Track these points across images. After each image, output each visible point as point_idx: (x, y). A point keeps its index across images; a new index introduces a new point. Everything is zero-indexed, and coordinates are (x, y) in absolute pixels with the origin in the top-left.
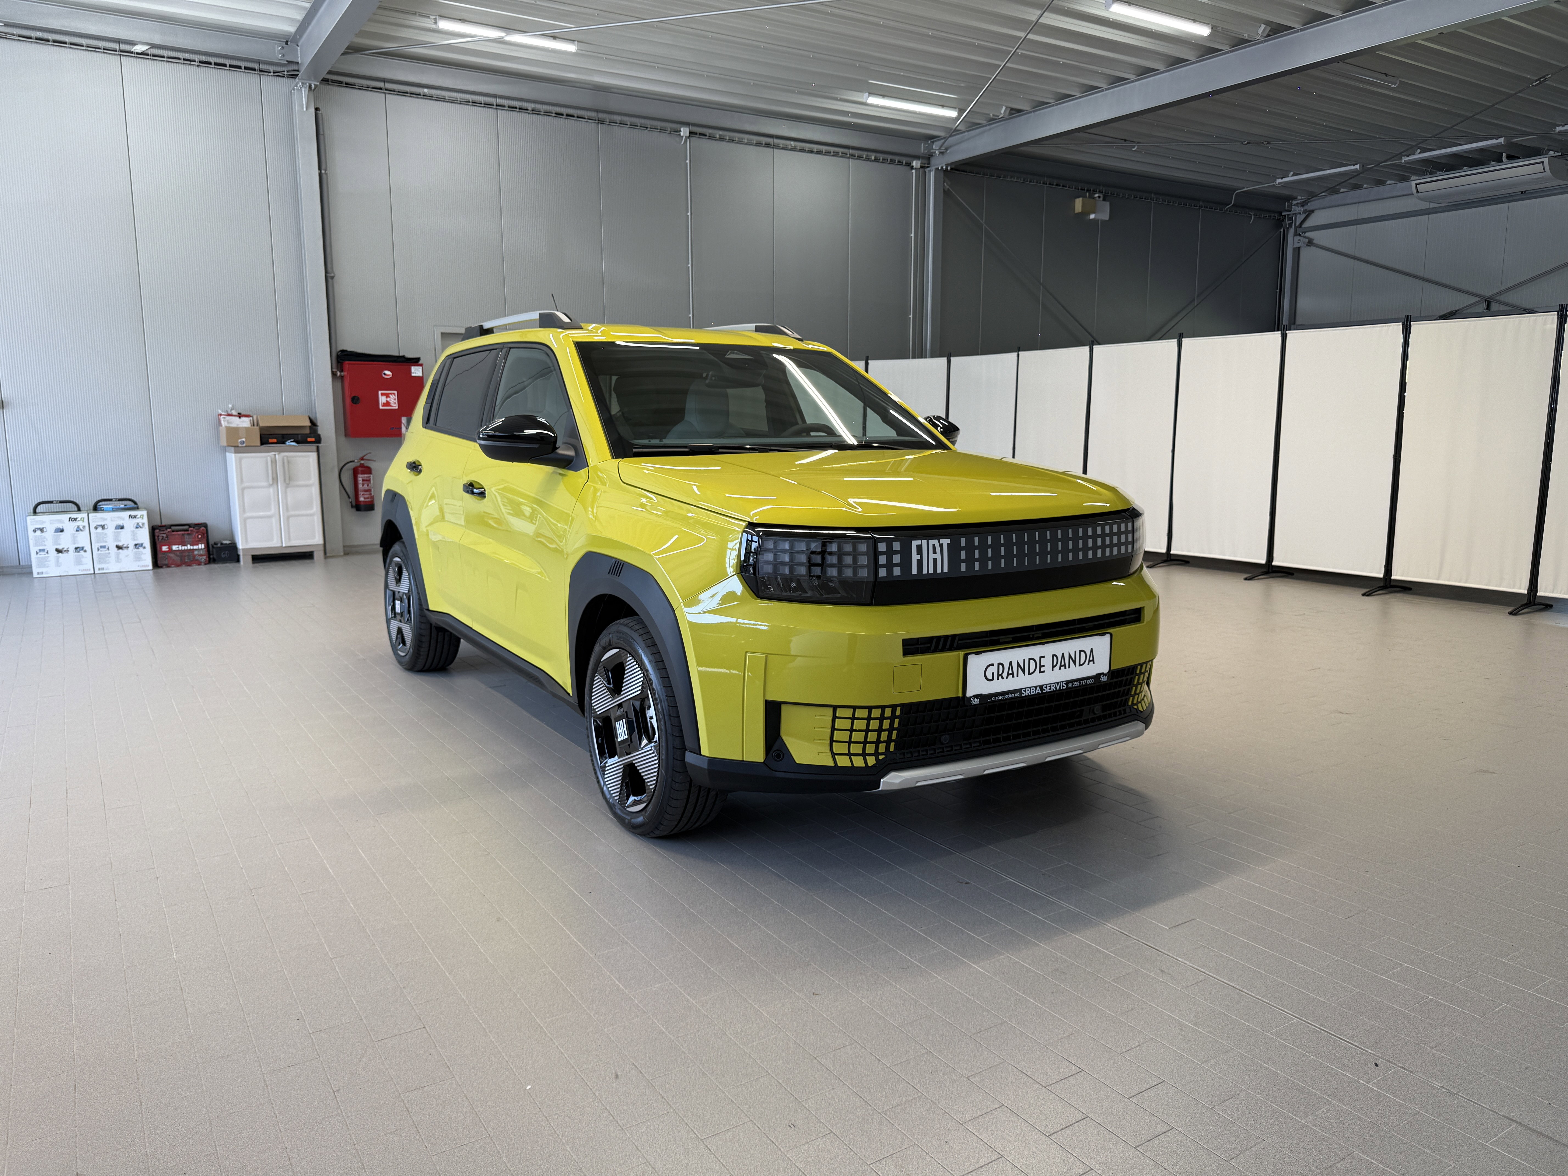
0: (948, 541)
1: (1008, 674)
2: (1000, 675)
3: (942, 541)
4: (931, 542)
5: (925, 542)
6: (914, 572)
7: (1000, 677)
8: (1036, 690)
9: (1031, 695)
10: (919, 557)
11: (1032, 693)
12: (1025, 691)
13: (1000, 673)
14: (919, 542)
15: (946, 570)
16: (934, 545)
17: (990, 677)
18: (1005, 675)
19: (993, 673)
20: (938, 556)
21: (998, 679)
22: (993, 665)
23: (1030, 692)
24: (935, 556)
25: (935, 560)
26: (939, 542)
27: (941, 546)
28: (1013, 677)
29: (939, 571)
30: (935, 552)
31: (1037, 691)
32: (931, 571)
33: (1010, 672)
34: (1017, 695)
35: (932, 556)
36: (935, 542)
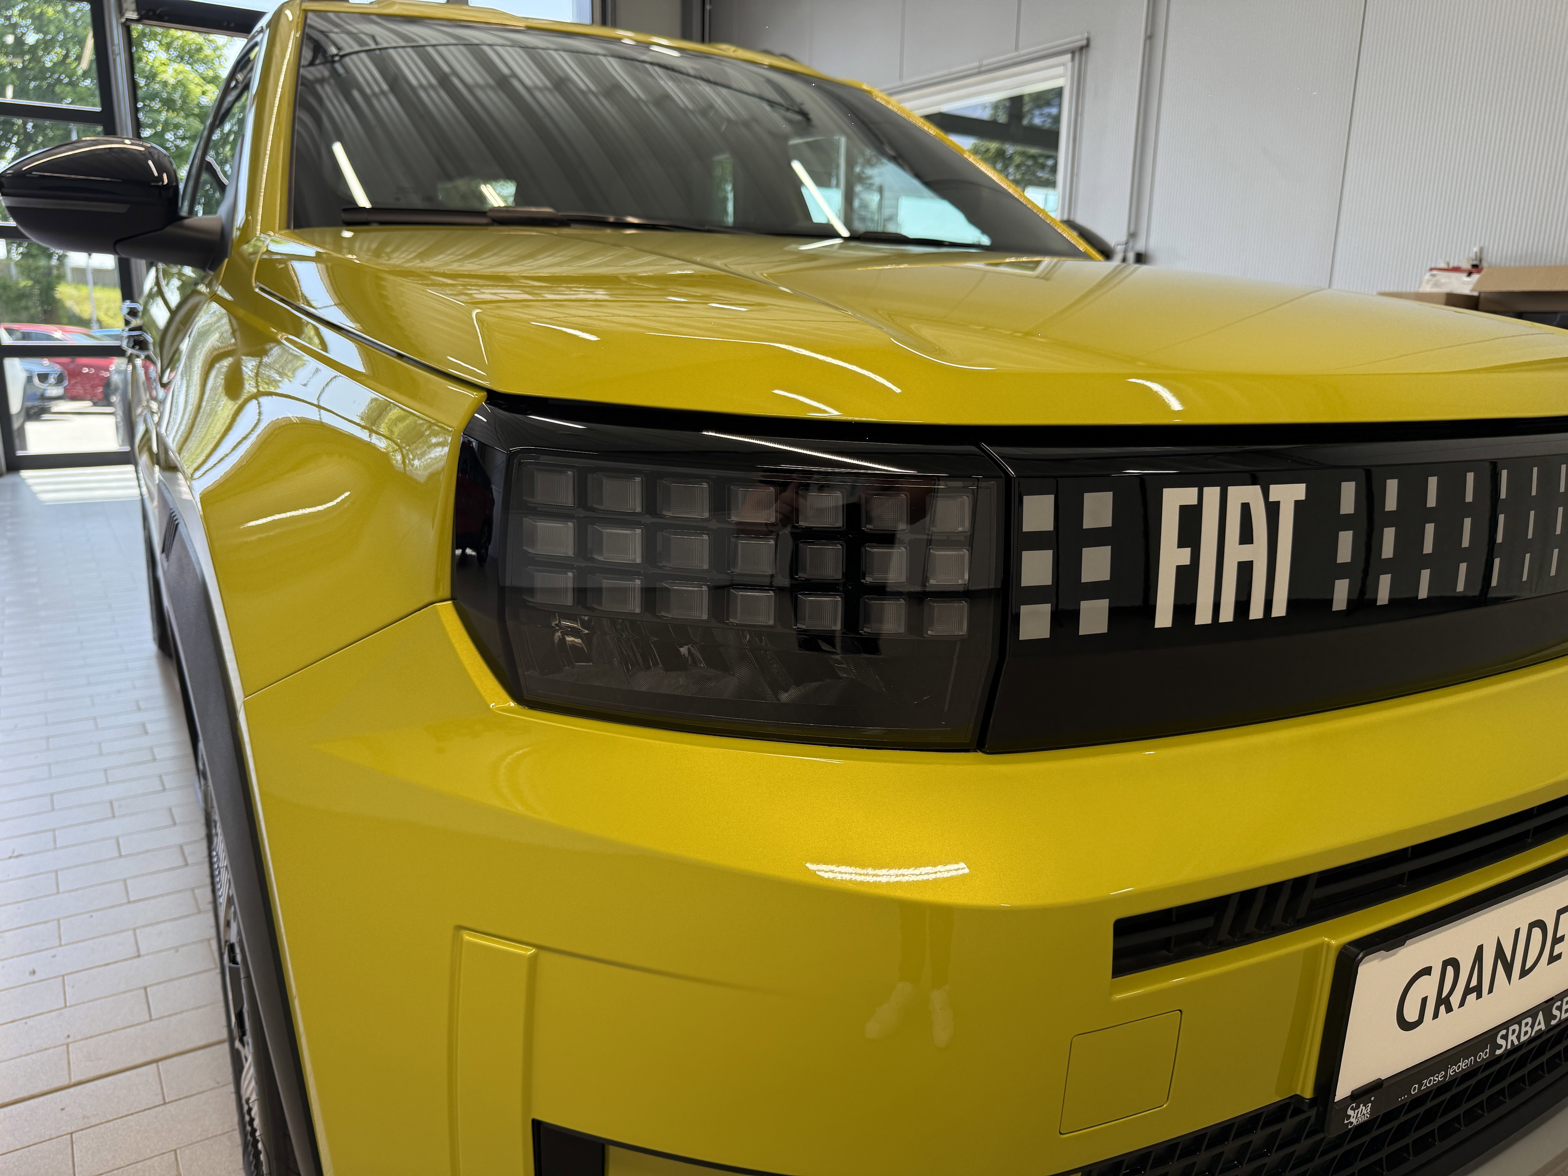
0: (1299, 491)
1: (1468, 991)
2: (1443, 1002)
3: (1277, 492)
4: (1238, 494)
5: (1212, 494)
6: (1164, 618)
7: (1442, 1008)
8: (1532, 1027)
9: (1521, 1046)
10: (1184, 556)
11: (1523, 1039)
12: (1505, 1037)
13: (1444, 995)
14: (1188, 495)
15: (1279, 609)
16: (1246, 508)
17: (1411, 1015)
18: (1455, 1000)
19: (1424, 1000)
20: (1257, 552)
21: (1436, 1015)
22: (1427, 971)
23: (1518, 1037)
24: (1245, 553)
25: (1245, 569)
26: (1266, 494)
27: (1273, 510)
28: (1479, 996)
29: (1256, 612)
30: (1246, 537)
31: (1536, 1028)
32: (1227, 615)
33: (1474, 983)
34: (1483, 1055)
35: (1235, 553)
36: (1251, 494)
